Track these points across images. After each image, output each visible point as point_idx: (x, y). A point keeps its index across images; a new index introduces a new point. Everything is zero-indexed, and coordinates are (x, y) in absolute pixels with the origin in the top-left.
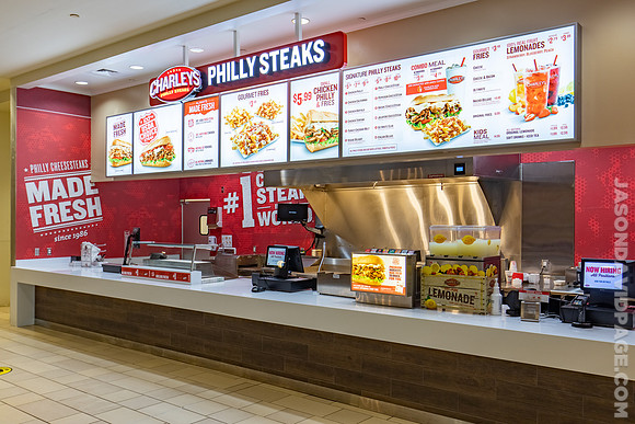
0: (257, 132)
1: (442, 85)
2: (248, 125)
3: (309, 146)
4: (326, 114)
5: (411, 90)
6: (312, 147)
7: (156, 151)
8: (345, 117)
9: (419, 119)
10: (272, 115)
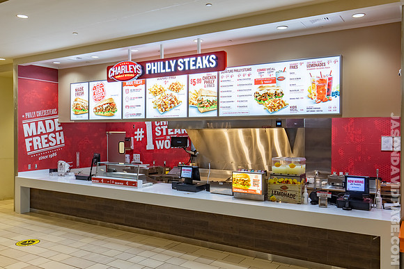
0: (169, 99)
1: (274, 81)
2: (163, 94)
3: (199, 109)
4: (210, 92)
5: (257, 82)
6: (202, 110)
7: (104, 107)
8: (221, 94)
9: (262, 98)
10: (178, 90)
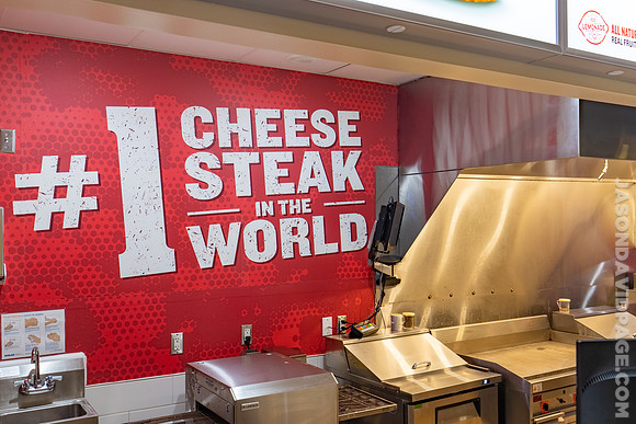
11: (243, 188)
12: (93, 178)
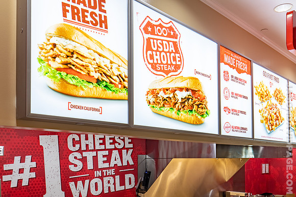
2: (270, 103)
10: (281, 101)
11: (90, 166)
12: (34, 165)
